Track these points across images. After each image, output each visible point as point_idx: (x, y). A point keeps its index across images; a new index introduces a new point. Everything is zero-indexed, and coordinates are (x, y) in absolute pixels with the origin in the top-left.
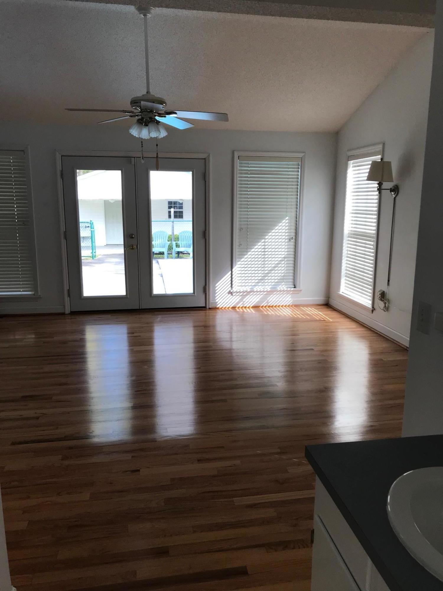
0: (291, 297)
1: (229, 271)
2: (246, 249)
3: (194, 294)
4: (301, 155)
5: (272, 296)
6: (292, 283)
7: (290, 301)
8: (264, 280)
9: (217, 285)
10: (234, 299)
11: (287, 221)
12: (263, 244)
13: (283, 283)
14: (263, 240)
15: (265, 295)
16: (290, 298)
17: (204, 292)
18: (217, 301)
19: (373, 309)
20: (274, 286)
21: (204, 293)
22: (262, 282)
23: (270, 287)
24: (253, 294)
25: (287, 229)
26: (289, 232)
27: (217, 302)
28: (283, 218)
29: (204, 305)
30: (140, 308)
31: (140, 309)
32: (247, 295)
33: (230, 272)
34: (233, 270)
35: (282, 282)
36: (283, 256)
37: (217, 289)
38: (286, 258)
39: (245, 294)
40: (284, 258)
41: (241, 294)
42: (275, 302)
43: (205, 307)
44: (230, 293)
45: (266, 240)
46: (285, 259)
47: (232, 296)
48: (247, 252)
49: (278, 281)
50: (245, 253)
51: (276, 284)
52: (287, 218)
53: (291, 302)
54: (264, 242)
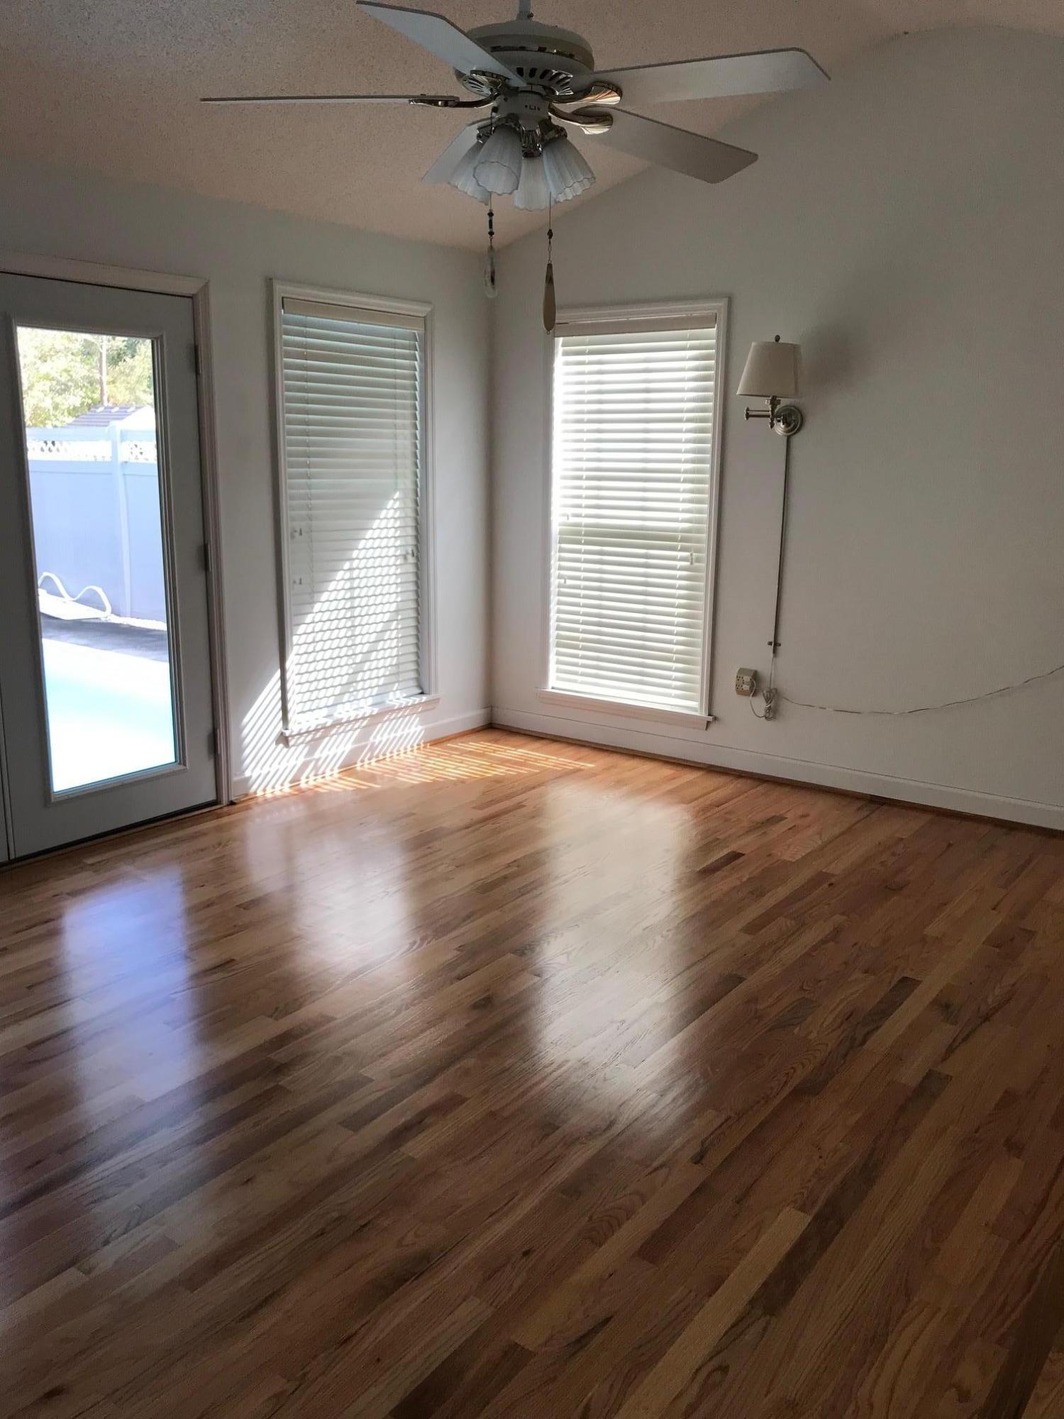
0: (421, 723)
1: (276, 670)
2: (310, 594)
3: (182, 767)
4: (422, 310)
5: (382, 727)
6: (413, 683)
7: (420, 733)
8: (354, 684)
9: (246, 720)
10: (291, 757)
11: (397, 505)
12: (347, 575)
13: (397, 684)
14: (347, 565)
15: (364, 727)
16: (416, 726)
17: (209, 753)
18: (247, 774)
19: (712, 718)
20: (378, 699)
21: (212, 756)
22: (352, 690)
23: (370, 701)
24: (337, 731)
25: (399, 527)
26: (402, 536)
27: (251, 777)
28: (387, 497)
29: (212, 797)
30: (12, 857)
31: (11, 862)
32: (322, 738)
33: (278, 673)
34: (288, 664)
35: (394, 683)
36: (393, 607)
37: (248, 735)
38: (400, 612)
39: (319, 735)
40: (397, 611)
41: (310, 738)
42: (388, 744)
43: (216, 802)
44: (284, 740)
45: (355, 563)
46: (398, 616)
47: (285, 750)
48: (312, 603)
49: (387, 682)
50: (307, 608)
51: (382, 689)
52: (397, 495)
53: (420, 737)
54: (351, 569)
